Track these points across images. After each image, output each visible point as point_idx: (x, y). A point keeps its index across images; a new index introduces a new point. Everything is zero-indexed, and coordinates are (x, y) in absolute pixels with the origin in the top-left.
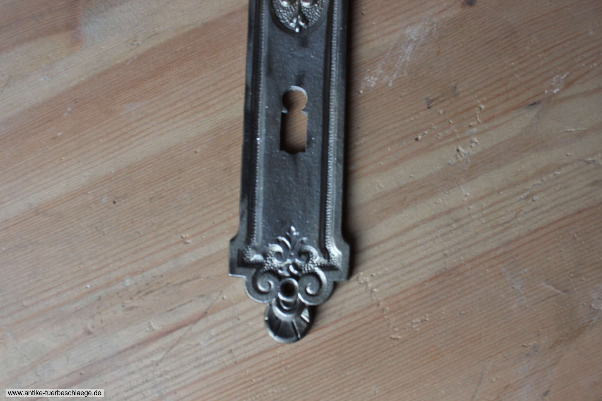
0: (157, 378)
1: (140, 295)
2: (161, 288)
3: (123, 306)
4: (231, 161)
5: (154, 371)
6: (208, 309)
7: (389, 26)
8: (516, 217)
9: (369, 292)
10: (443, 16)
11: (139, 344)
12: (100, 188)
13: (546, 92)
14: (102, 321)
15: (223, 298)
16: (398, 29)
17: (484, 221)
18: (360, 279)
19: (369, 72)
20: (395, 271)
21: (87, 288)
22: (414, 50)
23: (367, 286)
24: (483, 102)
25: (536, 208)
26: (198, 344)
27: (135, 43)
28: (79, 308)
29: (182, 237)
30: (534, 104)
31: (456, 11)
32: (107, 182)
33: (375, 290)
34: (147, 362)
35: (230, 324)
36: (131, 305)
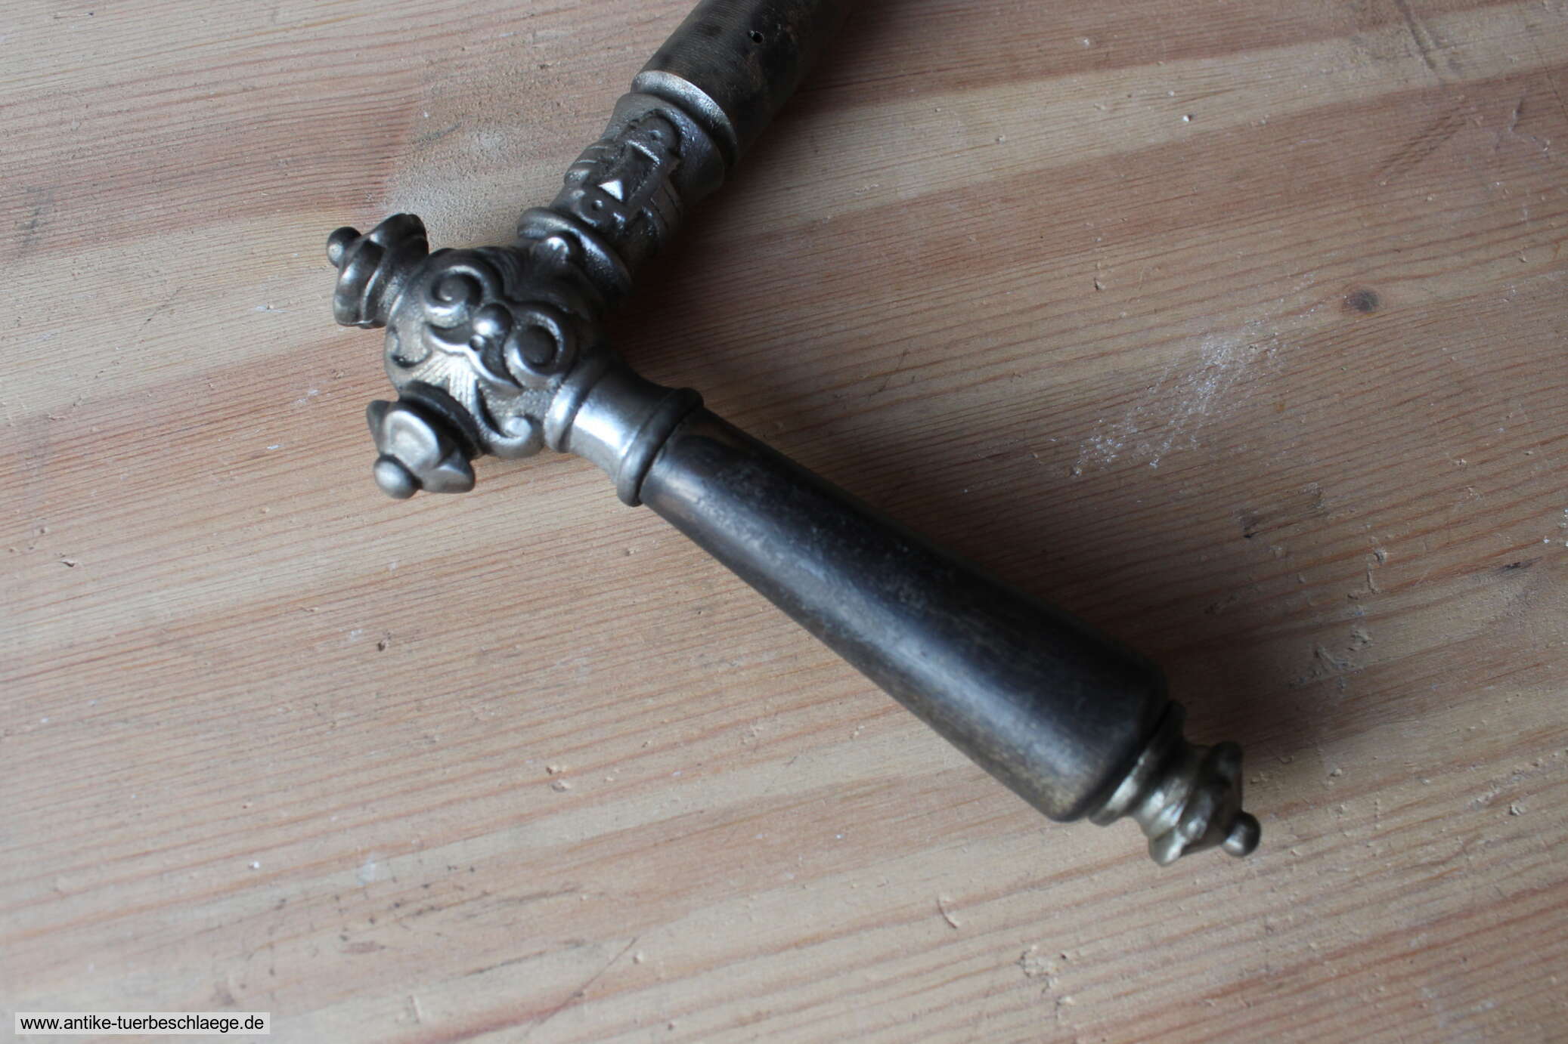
1: (400, 912)
2: (463, 902)
3: (344, 938)
4: (716, 590)
6: (585, 986)
7: (1162, 325)
8: (1464, 851)
9: (1052, 1004)
10: (1295, 324)
12: (351, 602)
13: (1546, 541)
14: (272, 972)
15: (636, 960)
16: (1183, 337)
17: (1379, 851)
18: (1028, 962)
19: (1102, 426)
20: (1127, 952)
21: (252, 868)
22: (1218, 391)
23: (1048, 986)
24: (1387, 544)
25: (1518, 836)
28: (216, 924)
29: (550, 771)
30: (1516, 565)
31: (1327, 318)
32: (371, 589)
33: (1068, 1000)
35: (644, 1038)
36: (366, 938)
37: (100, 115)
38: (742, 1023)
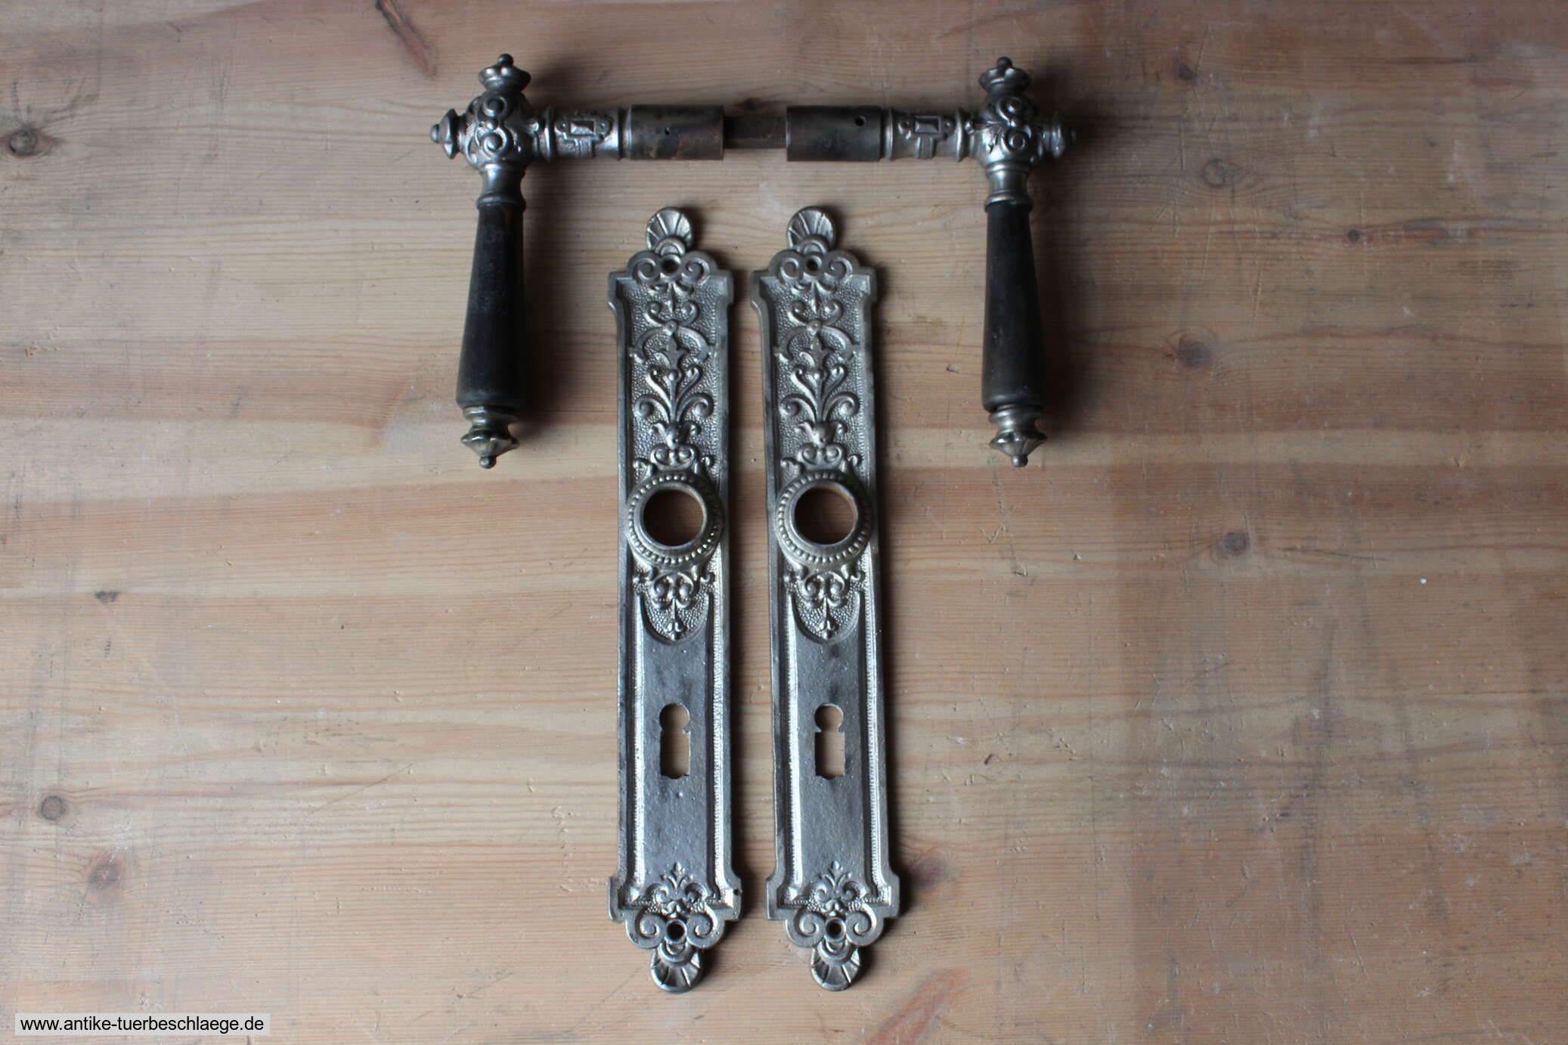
0: (306, 825)
1: (328, 733)
2: (351, 735)
3: (305, 737)
5: (306, 817)
6: (388, 777)
9: (559, 830)
11: (304, 783)
12: (334, 606)
14: (276, 743)
15: (409, 773)
18: (555, 812)
21: (276, 702)
23: (560, 823)
26: (363, 809)
27: (434, 471)
28: (259, 720)
29: (395, 693)
32: (344, 602)
33: (566, 830)
34: (304, 805)
35: (405, 802)
36: (314, 739)
37: (274, 355)
38: (441, 805)
